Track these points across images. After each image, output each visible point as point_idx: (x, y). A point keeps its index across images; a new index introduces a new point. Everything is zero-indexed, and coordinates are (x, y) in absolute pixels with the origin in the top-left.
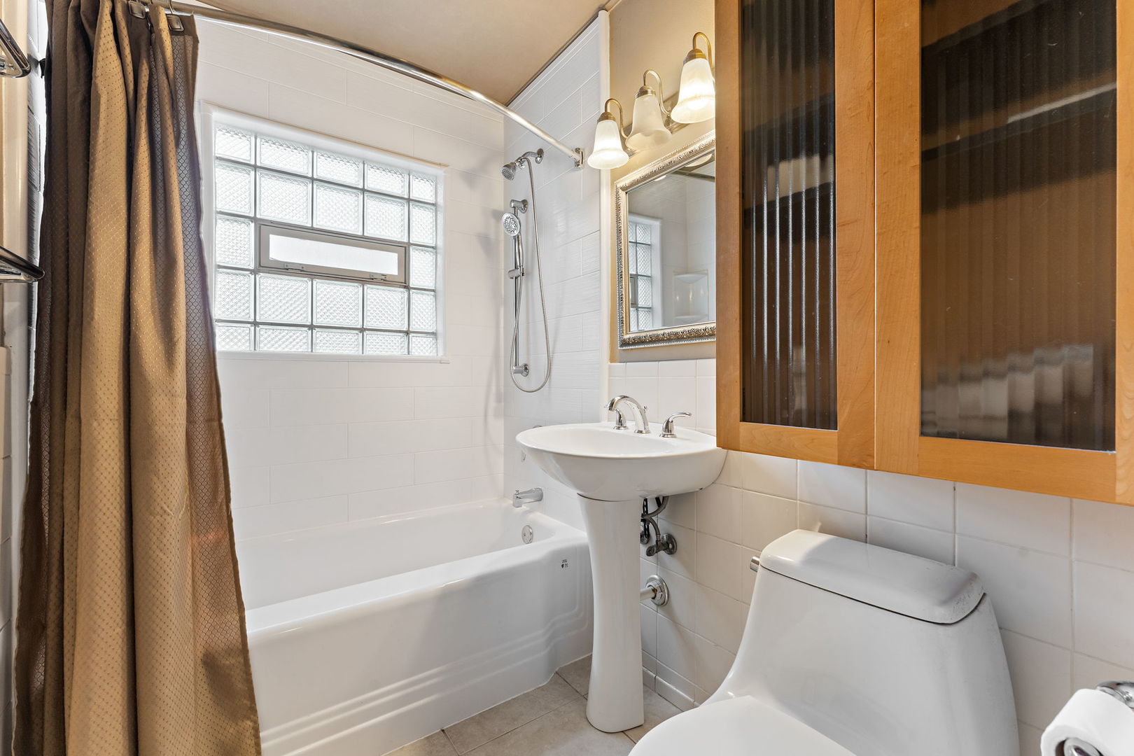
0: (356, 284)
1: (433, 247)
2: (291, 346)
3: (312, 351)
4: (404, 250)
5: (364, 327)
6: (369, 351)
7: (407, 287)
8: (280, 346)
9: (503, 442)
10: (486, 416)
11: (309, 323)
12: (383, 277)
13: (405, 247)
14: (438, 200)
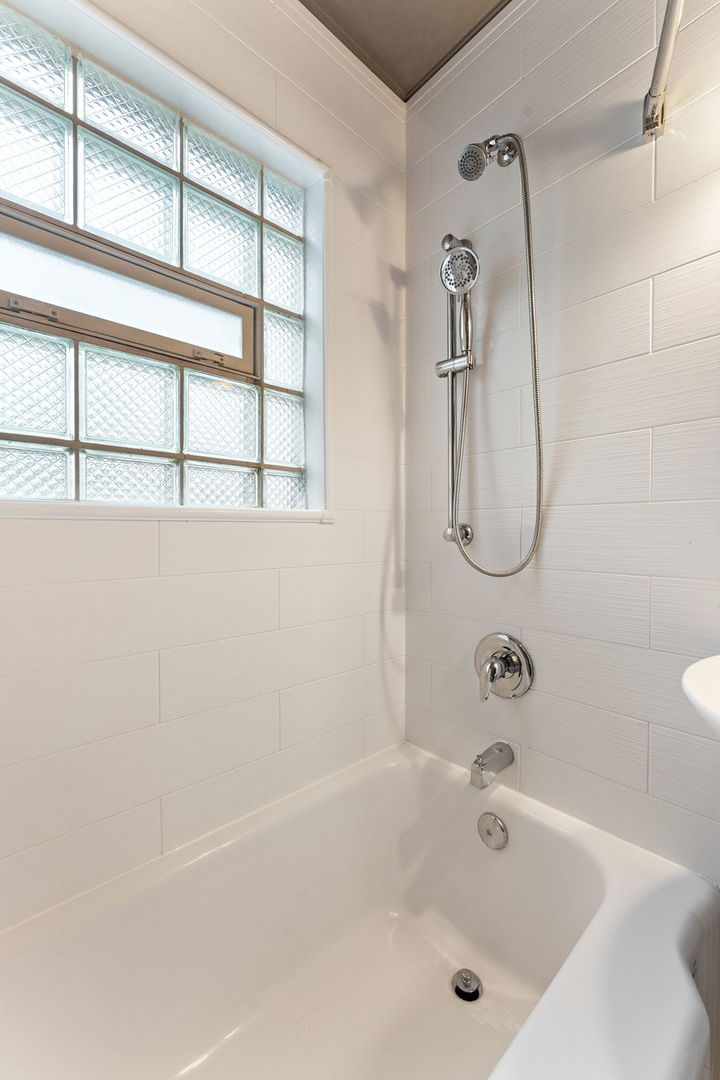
0: (166, 365)
1: (299, 317)
2: (28, 487)
3: (77, 498)
4: (252, 312)
5: (185, 452)
6: (193, 501)
7: (258, 382)
8: (19, 486)
9: (404, 653)
10: (382, 612)
11: (69, 437)
12: (218, 359)
13: (255, 310)
14: (309, 232)
